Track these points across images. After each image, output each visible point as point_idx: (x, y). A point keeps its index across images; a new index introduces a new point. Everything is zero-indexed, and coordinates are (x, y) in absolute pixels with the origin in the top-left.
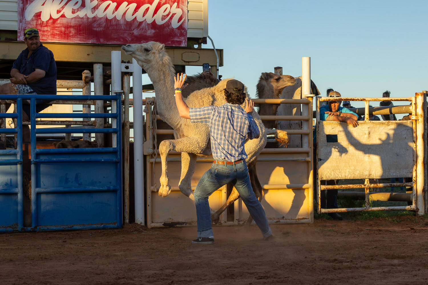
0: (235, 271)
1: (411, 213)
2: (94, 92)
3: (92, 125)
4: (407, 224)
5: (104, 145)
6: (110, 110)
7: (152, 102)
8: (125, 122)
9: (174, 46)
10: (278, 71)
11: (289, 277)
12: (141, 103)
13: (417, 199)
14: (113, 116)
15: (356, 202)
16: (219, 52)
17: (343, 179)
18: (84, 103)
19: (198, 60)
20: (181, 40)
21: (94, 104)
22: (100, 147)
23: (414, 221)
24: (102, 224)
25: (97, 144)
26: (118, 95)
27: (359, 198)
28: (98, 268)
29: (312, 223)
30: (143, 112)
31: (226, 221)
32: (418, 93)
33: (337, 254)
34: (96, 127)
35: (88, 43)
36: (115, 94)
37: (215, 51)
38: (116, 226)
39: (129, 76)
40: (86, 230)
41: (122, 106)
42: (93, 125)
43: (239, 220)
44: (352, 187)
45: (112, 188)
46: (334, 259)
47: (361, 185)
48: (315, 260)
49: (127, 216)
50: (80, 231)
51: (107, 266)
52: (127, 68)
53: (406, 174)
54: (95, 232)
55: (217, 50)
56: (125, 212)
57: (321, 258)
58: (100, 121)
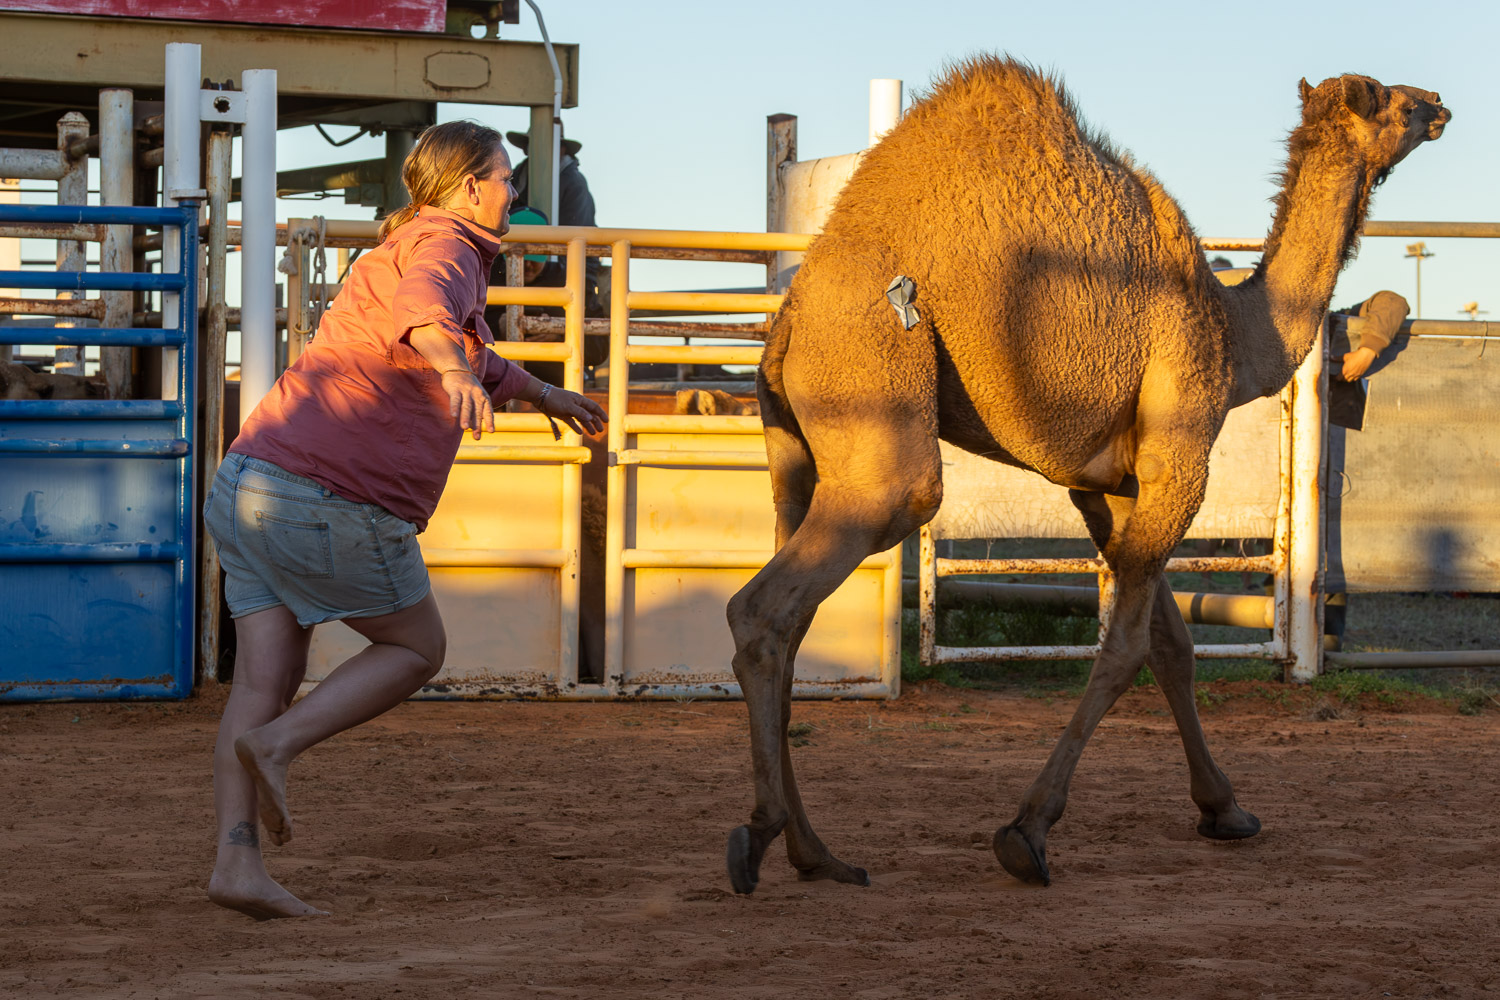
0: (601, 866)
1: (1265, 672)
2: (98, 195)
3: (88, 316)
4: (1249, 713)
5: (130, 392)
6: (156, 261)
7: (310, 235)
8: (211, 308)
9: (397, 28)
10: (782, 128)
11: (801, 897)
12: (271, 237)
13: (1290, 619)
14: (170, 285)
15: (1062, 624)
16: (564, 55)
17: (1019, 539)
18: (63, 236)
19: (487, 84)
20: (423, 7)
21: (100, 239)
22: (118, 396)
23: (1279, 702)
24: (119, 681)
25: (105, 388)
26: (187, 206)
27: (1073, 610)
28: (99, 844)
29: (894, 697)
30: (277, 272)
31: (574, 680)
33: (983, 817)
34: (105, 324)
35: (83, 11)
36: (175, 205)
37: (550, 50)
38: (169, 689)
39: (229, 138)
40: (61, 702)
41: (201, 246)
42: (94, 314)
43: (621, 681)
44: (1050, 568)
45: (156, 549)
46: (972, 832)
47: (1083, 560)
48: (902, 835)
49: (211, 655)
50: (37, 706)
51: (132, 836)
52: (222, 106)
53: (1252, 526)
54: (92, 712)
55: (555, 46)
56: (204, 640)
57: (923, 828)
58: (120, 303)
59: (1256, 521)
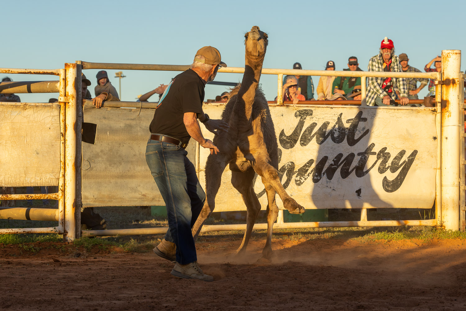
4: (49, 254)
13: (65, 218)
32: (69, 64)
59: (51, 180)
